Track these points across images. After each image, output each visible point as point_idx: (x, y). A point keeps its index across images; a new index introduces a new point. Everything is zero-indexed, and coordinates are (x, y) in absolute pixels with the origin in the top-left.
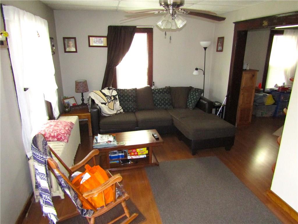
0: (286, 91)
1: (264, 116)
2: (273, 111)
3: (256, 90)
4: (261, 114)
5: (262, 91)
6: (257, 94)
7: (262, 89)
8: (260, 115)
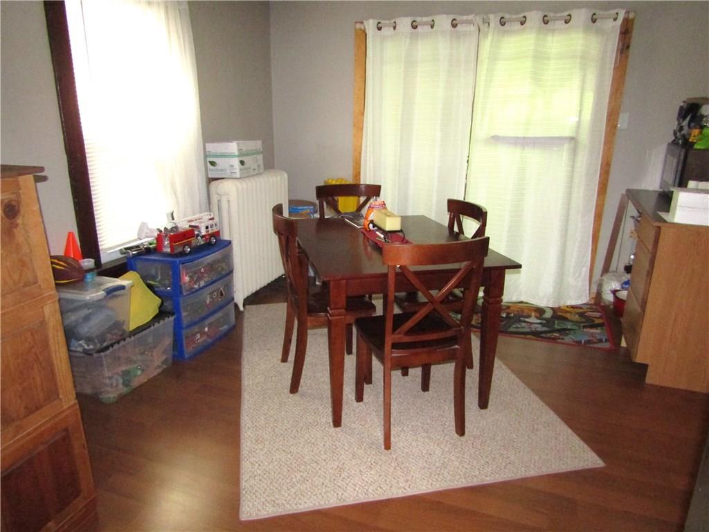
0: (189, 244)
1: (135, 383)
2: (168, 341)
3: (57, 274)
4: (121, 381)
5: (90, 270)
6: (69, 295)
7: (88, 263)
8: (121, 386)
